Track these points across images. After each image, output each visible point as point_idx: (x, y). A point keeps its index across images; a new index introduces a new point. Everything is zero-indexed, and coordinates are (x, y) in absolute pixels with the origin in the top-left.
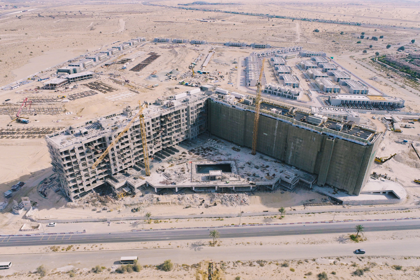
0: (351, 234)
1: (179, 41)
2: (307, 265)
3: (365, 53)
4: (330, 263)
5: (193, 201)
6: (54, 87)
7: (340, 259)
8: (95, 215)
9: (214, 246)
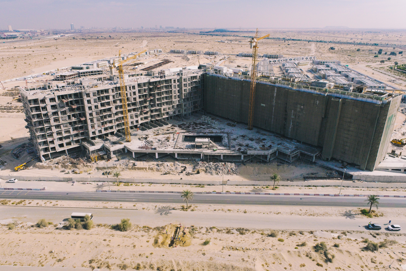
0: (363, 208)
1: (194, 52)
2: (302, 237)
3: (383, 63)
4: (333, 237)
5: (173, 168)
6: (63, 78)
7: (347, 233)
8: (63, 176)
9: (186, 211)
